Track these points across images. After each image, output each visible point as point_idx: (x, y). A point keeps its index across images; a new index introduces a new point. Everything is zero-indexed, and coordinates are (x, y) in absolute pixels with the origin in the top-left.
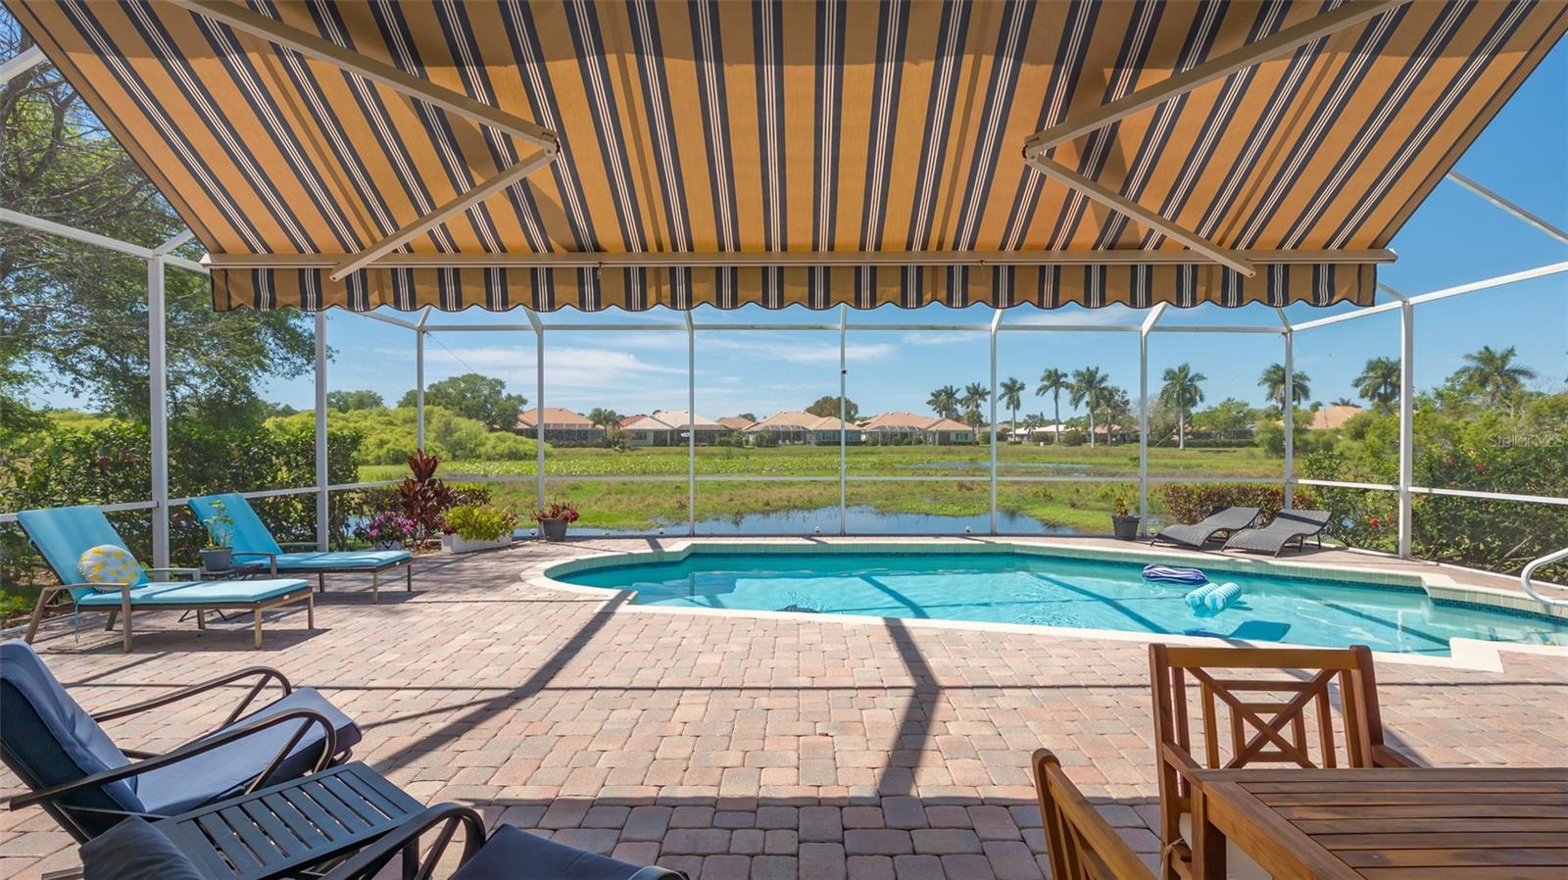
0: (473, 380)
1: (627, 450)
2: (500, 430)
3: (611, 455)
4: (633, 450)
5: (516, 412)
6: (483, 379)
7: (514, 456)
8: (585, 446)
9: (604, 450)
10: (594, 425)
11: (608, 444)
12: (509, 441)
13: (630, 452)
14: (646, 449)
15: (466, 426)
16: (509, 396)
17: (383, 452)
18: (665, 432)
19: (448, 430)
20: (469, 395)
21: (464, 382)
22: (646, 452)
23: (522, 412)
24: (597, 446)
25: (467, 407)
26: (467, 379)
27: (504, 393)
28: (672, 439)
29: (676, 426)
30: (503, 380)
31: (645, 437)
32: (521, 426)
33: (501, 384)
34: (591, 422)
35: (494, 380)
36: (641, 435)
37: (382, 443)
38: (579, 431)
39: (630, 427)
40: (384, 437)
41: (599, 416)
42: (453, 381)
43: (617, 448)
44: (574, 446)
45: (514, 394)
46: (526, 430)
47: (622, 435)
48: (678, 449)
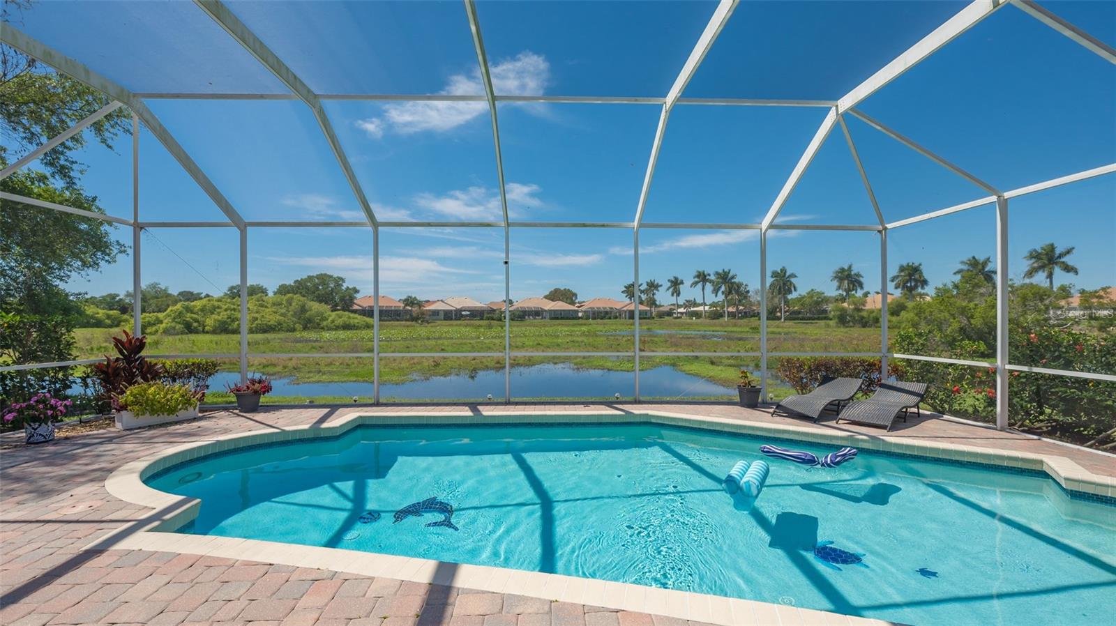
0: (324, 278)
1: (426, 323)
2: (341, 310)
3: (414, 326)
4: (429, 323)
5: (352, 299)
6: (331, 277)
7: (347, 327)
8: (398, 320)
9: (409, 323)
10: (404, 307)
11: (413, 319)
12: (345, 317)
13: (427, 325)
14: (439, 322)
15: (315, 307)
16: (348, 288)
17: (253, 325)
18: (451, 311)
19: (303, 309)
20: (320, 287)
21: (318, 279)
23: (356, 298)
24: (406, 320)
25: (318, 295)
26: (318, 277)
27: (345, 286)
28: (455, 316)
29: (459, 307)
30: (344, 278)
31: (438, 315)
32: (355, 307)
33: (343, 280)
34: (403, 305)
35: (338, 277)
36: (435, 314)
37: (255, 320)
38: (395, 311)
39: (428, 308)
40: (257, 315)
41: (408, 301)
42: (310, 278)
43: (419, 322)
44: (391, 321)
45: (351, 287)
46: (359, 310)
47: (423, 313)
48: (460, 324)
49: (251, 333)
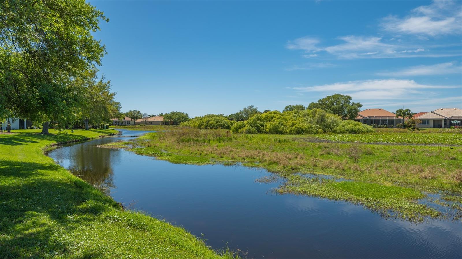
0: (337, 97)
1: (416, 130)
2: (348, 119)
3: (406, 132)
4: (420, 130)
5: (356, 111)
6: (342, 96)
7: (353, 132)
8: (392, 127)
9: (401, 130)
10: (397, 117)
11: (405, 126)
12: (350, 124)
13: (417, 131)
14: (428, 130)
15: (331, 117)
16: (353, 103)
17: (293, 129)
18: (441, 120)
19: (322, 119)
20: (335, 104)
21: (333, 98)
22: (429, 131)
23: (359, 111)
24: (398, 127)
25: (333, 109)
26: (334, 97)
27: (351, 102)
28: (445, 124)
29: (448, 117)
30: (351, 96)
31: (428, 124)
32: (359, 118)
33: (350, 98)
34: (395, 115)
35: (347, 96)
36: (425, 122)
37: (293, 124)
38: (389, 120)
39: (418, 118)
40: (295, 122)
41: (400, 113)
42: (328, 98)
43: (410, 129)
44: (386, 127)
45: (355, 103)
46: (362, 119)
47: (413, 122)
48: (450, 130)
49: (290, 134)
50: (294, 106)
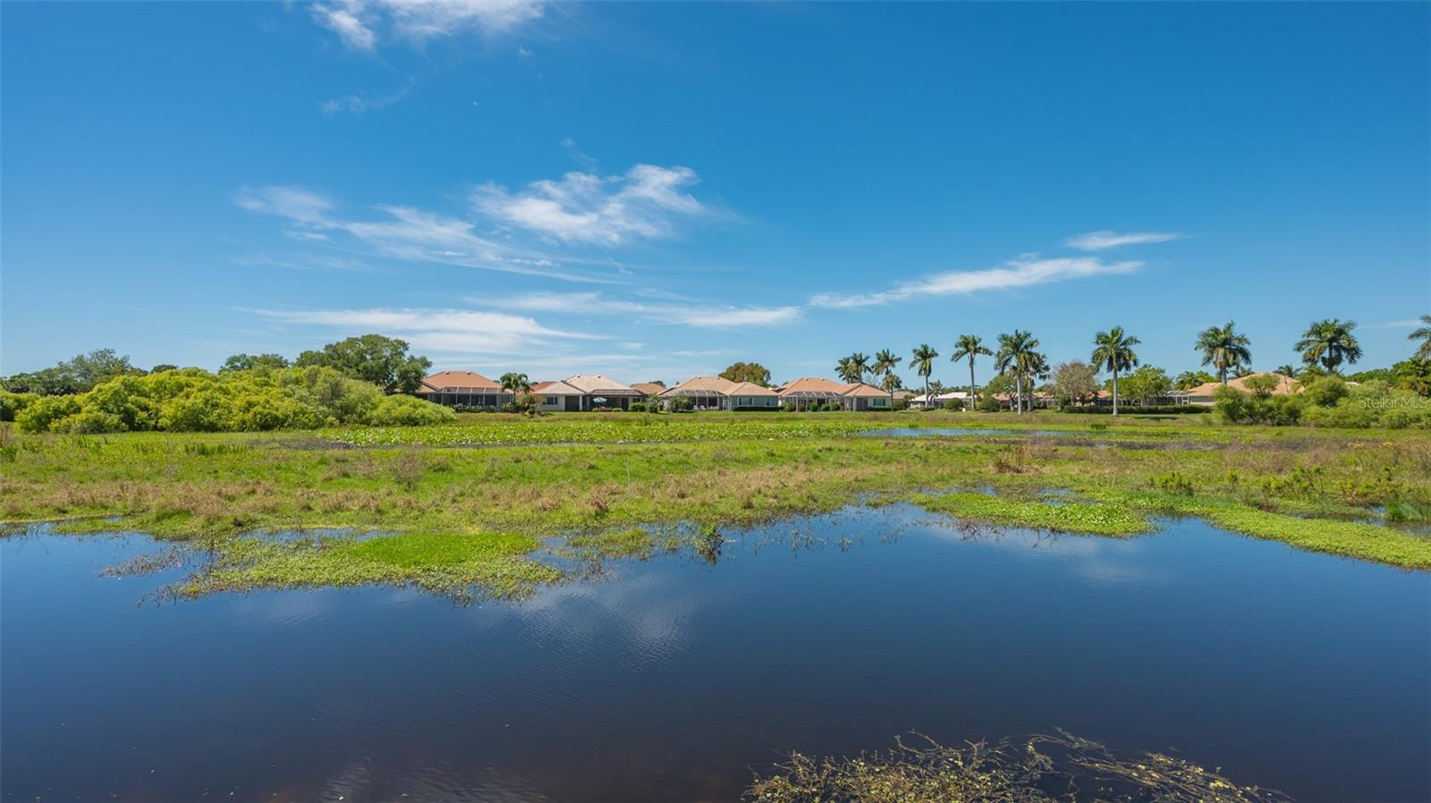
0: (374, 342)
1: (536, 415)
2: (401, 393)
3: (519, 420)
4: (542, 415)
5: (419, 376)
6: (386, 340)
7: (411, 422)
8: (493, 411)
9: (511, 415)
10: (502, 389)
11: (517, 409)
12: (405, 405)
13: (539, 417)
14: (557, 415)
15: (356, 388)
16: (412, 358)
17: (248, 416)
18: (578, 397)
19: (336, 392)
20: (368, 357)
21: (364, 343)
22: (558, 417)
23: (425, 375)
24: (505, 411)
25: (365, 368)
26: (365, 340)
27: (407, 354)
28: (584, 404)
29: (589, 391)
30: (407, 343)
31: (556, 403)
32: (424, 390)
33: (405, 345)
34: (500, 386)
35: (396, 341)
36: (552, 400)
38: (487, 396)
39: (540, 392)
41: (509, 381)
42: (352, 342)
43: (527, 413)
44: (481, 411)
45: (417, 357)
46: (431, 394)
47: (532, 401)
48: (591, 414)
49: (242, 430)
50: (255, 357)
